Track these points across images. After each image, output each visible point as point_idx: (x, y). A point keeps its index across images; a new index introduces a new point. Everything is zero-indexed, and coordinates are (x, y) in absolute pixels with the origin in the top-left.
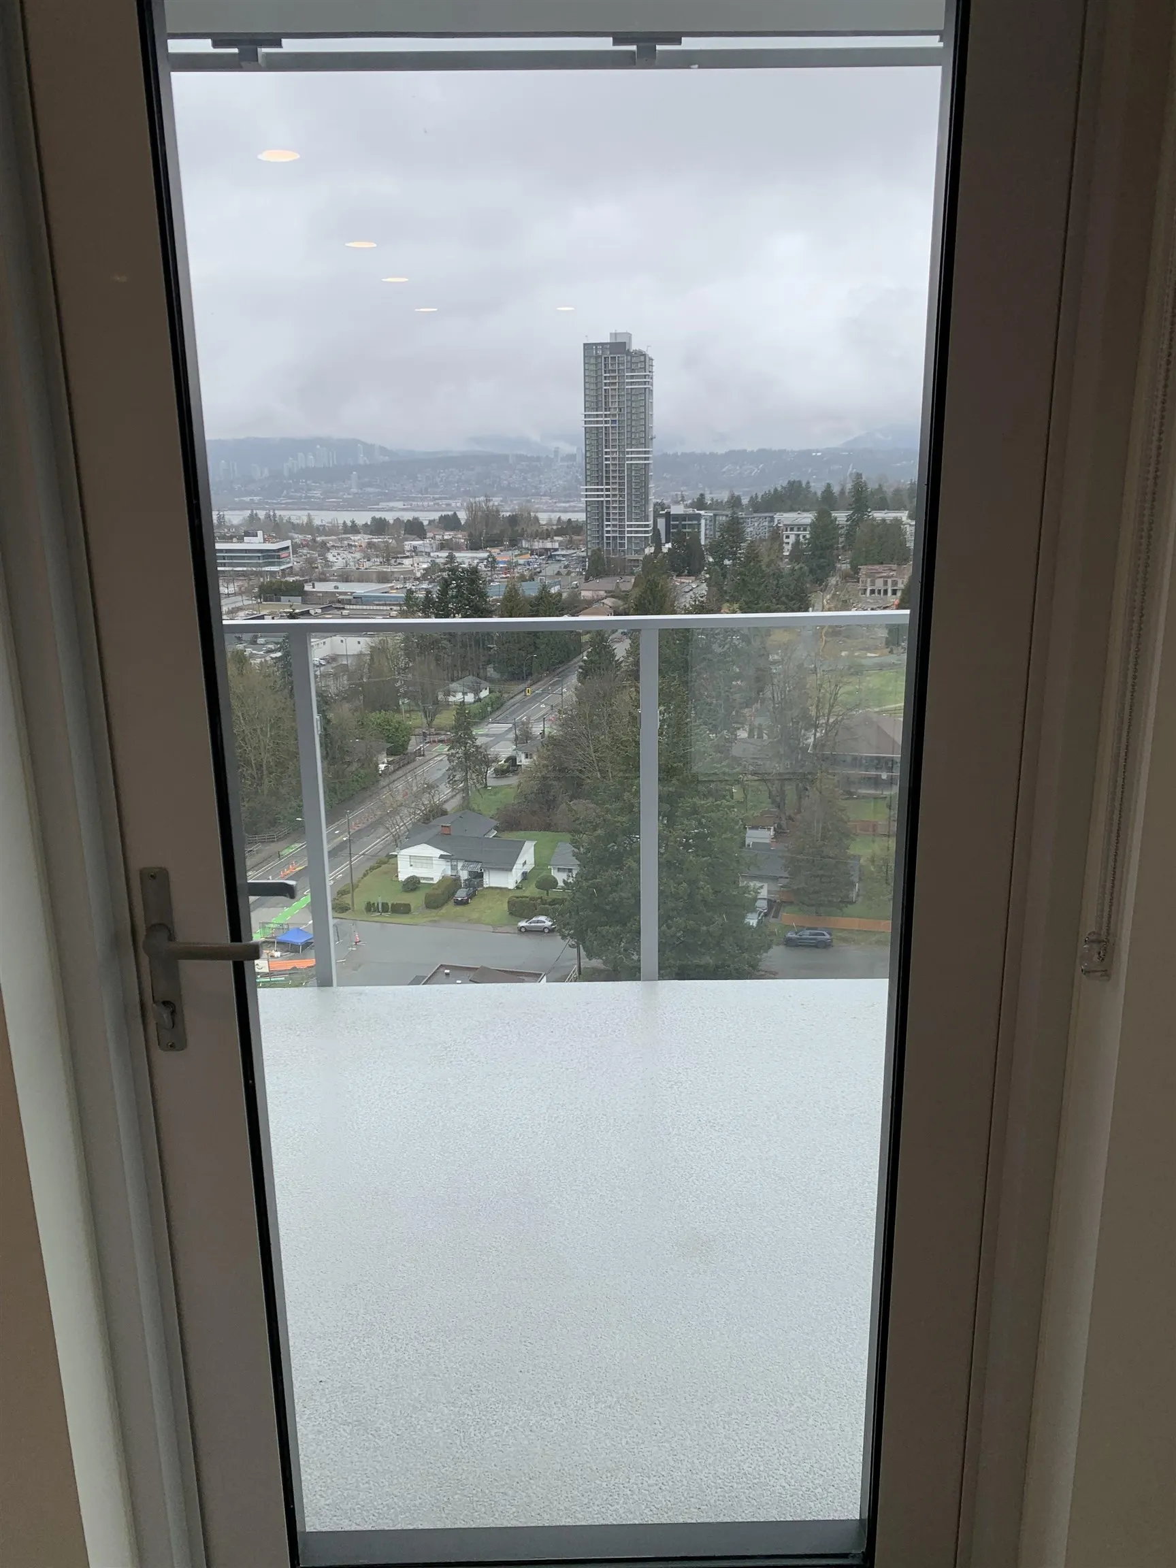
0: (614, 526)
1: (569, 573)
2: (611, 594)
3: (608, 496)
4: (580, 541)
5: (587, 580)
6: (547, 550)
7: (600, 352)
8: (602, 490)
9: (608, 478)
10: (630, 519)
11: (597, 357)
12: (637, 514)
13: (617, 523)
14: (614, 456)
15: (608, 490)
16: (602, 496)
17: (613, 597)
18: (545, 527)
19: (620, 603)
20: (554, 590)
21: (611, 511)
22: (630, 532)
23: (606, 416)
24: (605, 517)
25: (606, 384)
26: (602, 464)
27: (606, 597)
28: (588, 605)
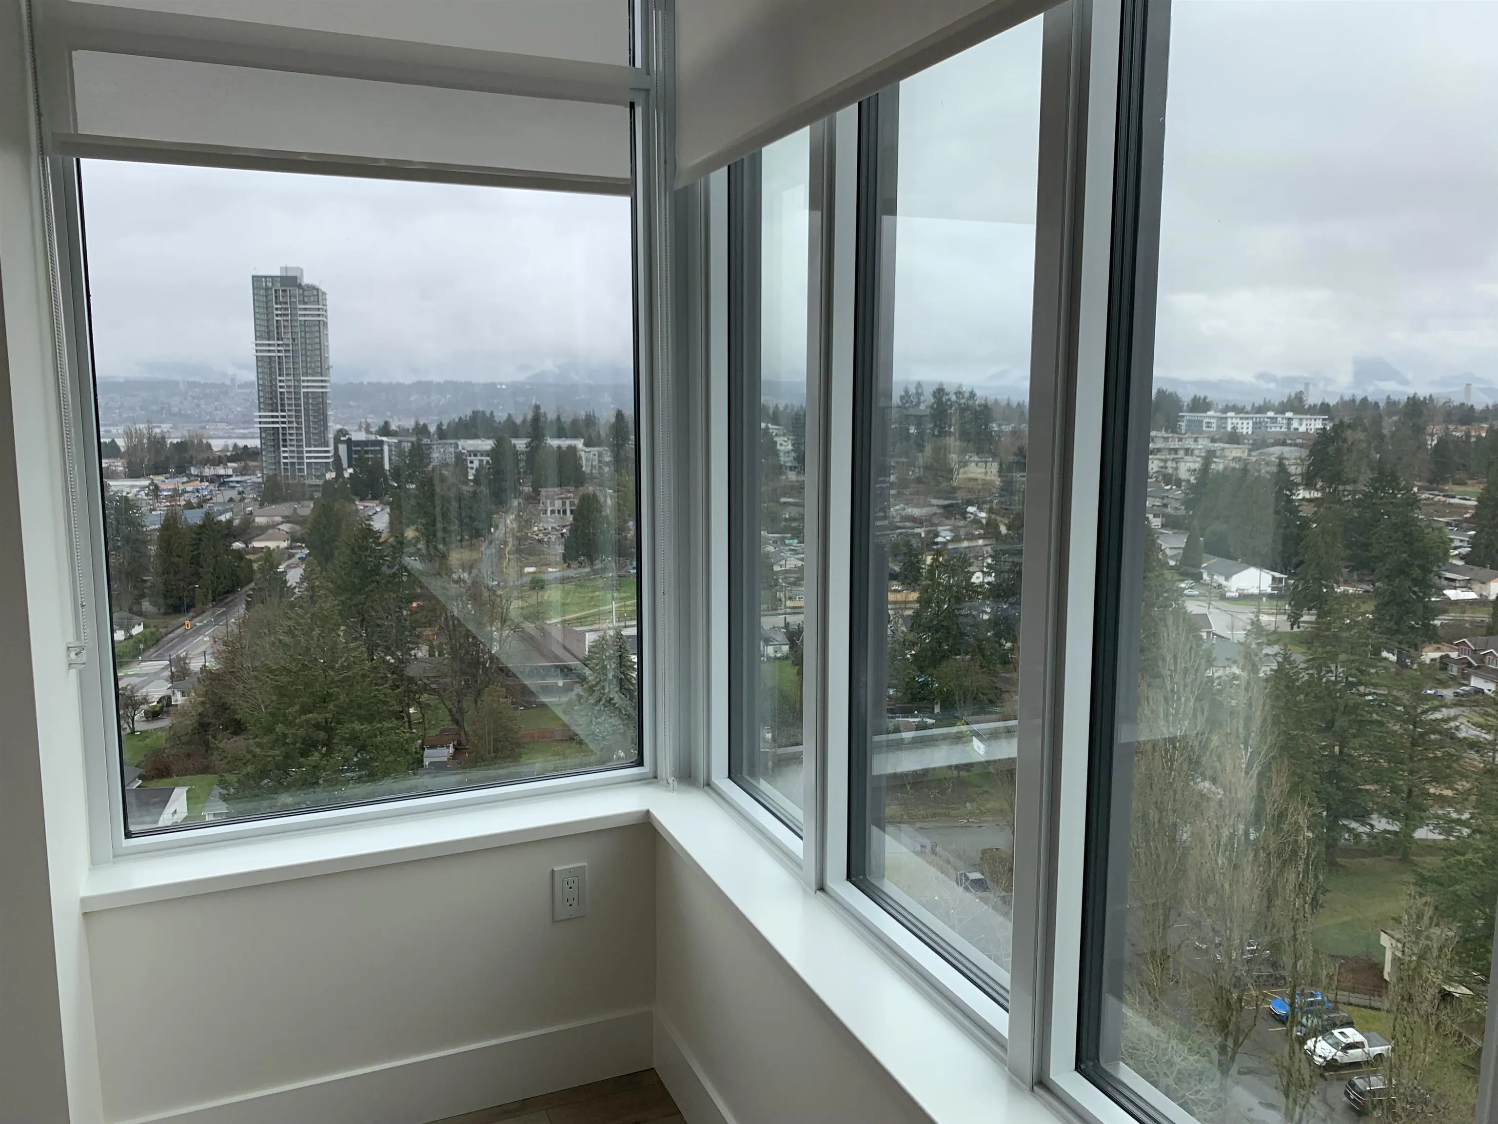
0: (292, 452)
1: (243, 499)
2: (287, 519)
3: (283, 423)
4: (257, 466)
5: (262, 505)
6: (219, 476)
7: (270, 284)
8: (277, 417)
9: (282, 405)
10: (309, 445)
11: (267, 289)
12: (315, 440)
13: (295, 449)
14: (289, 383)
15: (283, 417)
16: (277, 423)
17: (288, 522)
18: (217, 455)
19: (298, 528)
20: (223, 518)
21: (288, 437)
22: (308, 458)
23: (279, 345)
24: (281, 443)
25: (277, 315)
26: (276, 391)
27: (282, 523)
28: (262, 531)
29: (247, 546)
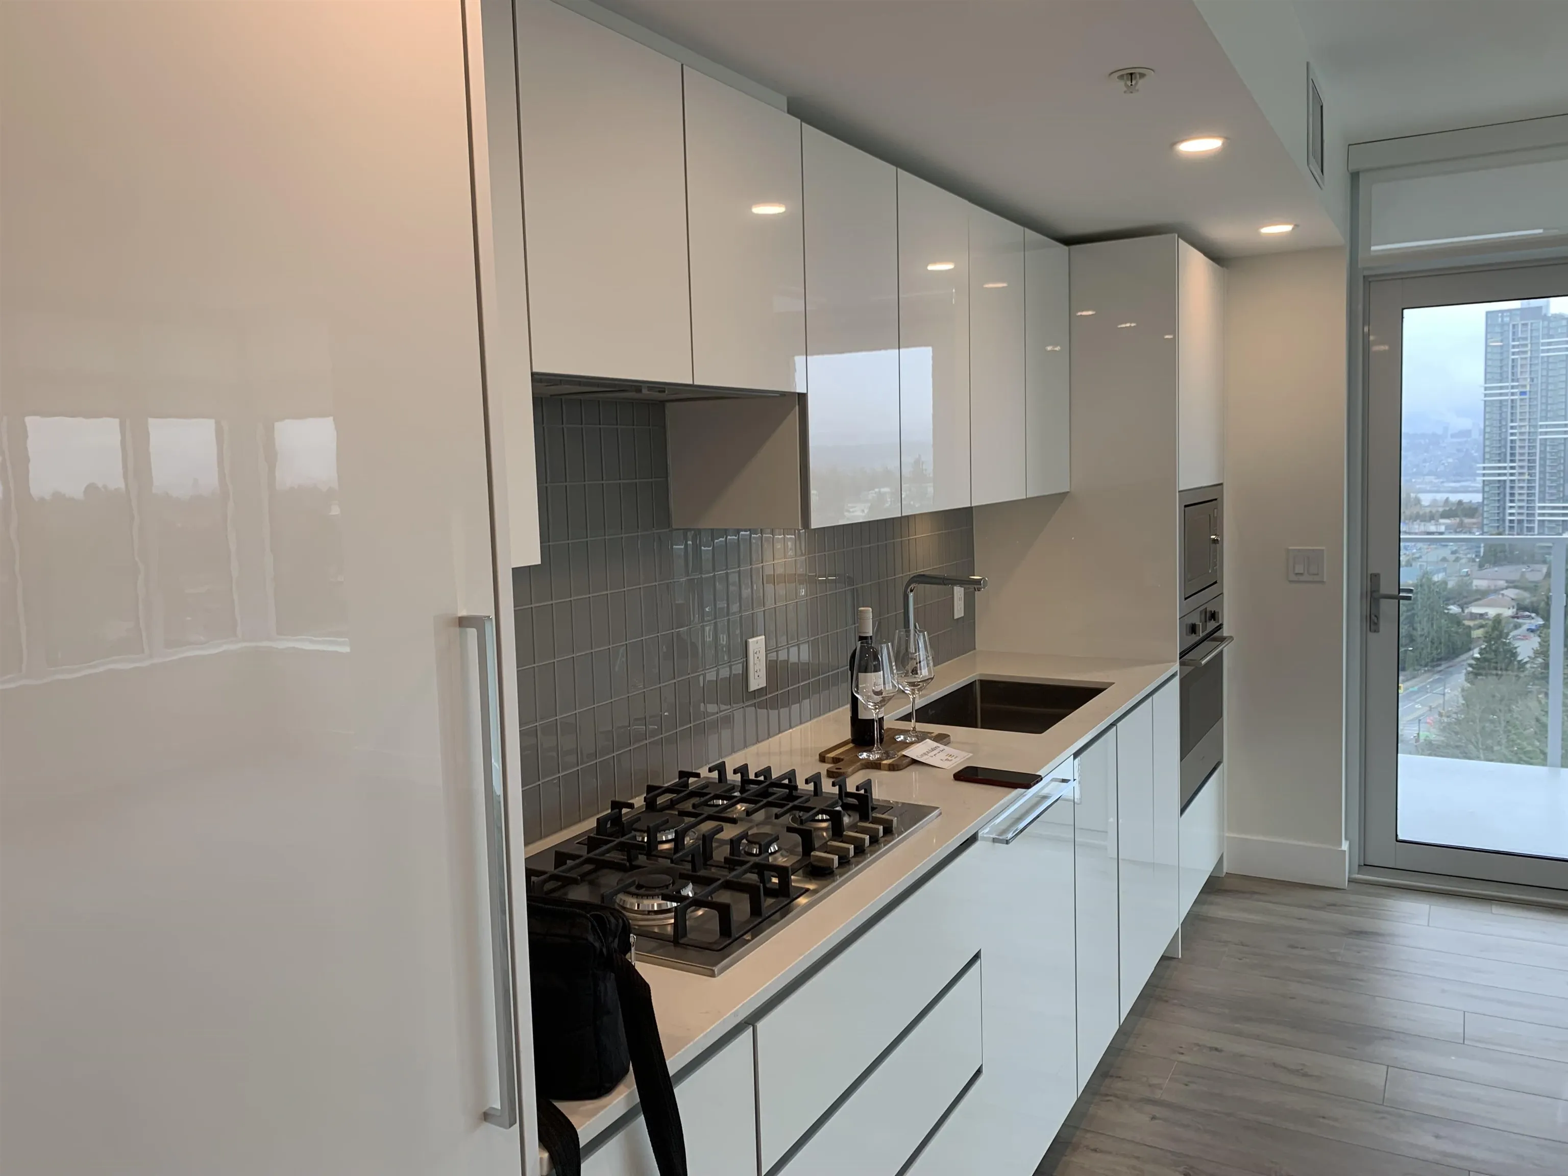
0: (1520, 507)
1: (1457, 560)
2: (1512, 585)
3: (1512, 474)
4: (1474, 524)
5: (1481, 566)
6: (1430, 533)
7: (1507, 319)
8: (1505, 468)
9: (1512, 455)
10: (1542, 500)
11: (1503, 325)
12: (1552, 494)
13: (1524, 504)
14: (1523, 430)
15: (1512, 468)
16: (1505, 475)
17: (1516, 587)
18: (1428, 510)
19: (1526, 595)
20: (1437, 578)
21: (1517, 491)
22: (1540, 515)
23: (1513, 387)
24: (1508, 498)
25: (1513, 354)
26: (1506, 439)
27: (1507, 588)
28: (1481, 595)
29: (1463, 611)
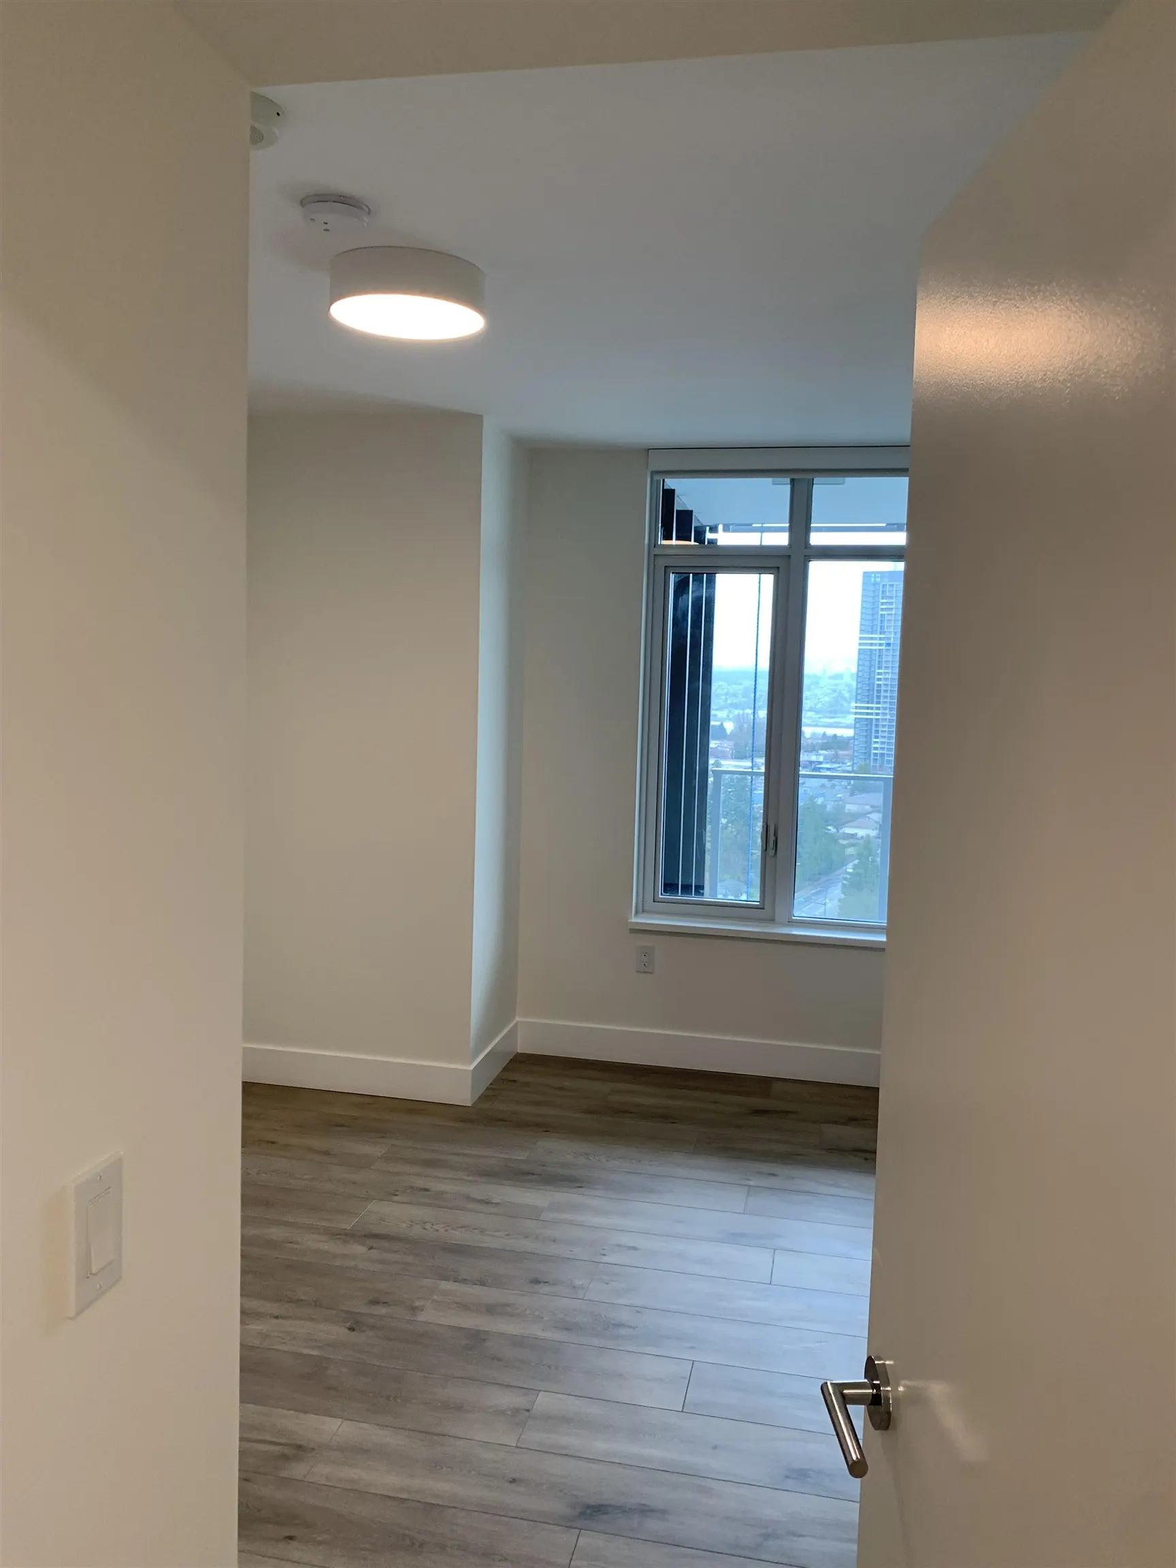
0: (883, 743)
2: (872, 809)
3: (877, 714)
4: (846, 755)
5: (852, 794)
6: (811, 762)
7: (878, 580)
8: (872, 708)
9: (878, 697)
11: (875, 584)
13: (886, 740)
14: (887, 676)
15: (878, 708)
16: (872, 714)
17: (877, 812)
18: (810, 741)
20: (816, 802)
21: (881, 729)
23: (880, 639)
24: (873, 734)
25: (882, 609)
26: (873, 684)
27: (871, 813)
28: (853, 818)
29: (838, 831)
